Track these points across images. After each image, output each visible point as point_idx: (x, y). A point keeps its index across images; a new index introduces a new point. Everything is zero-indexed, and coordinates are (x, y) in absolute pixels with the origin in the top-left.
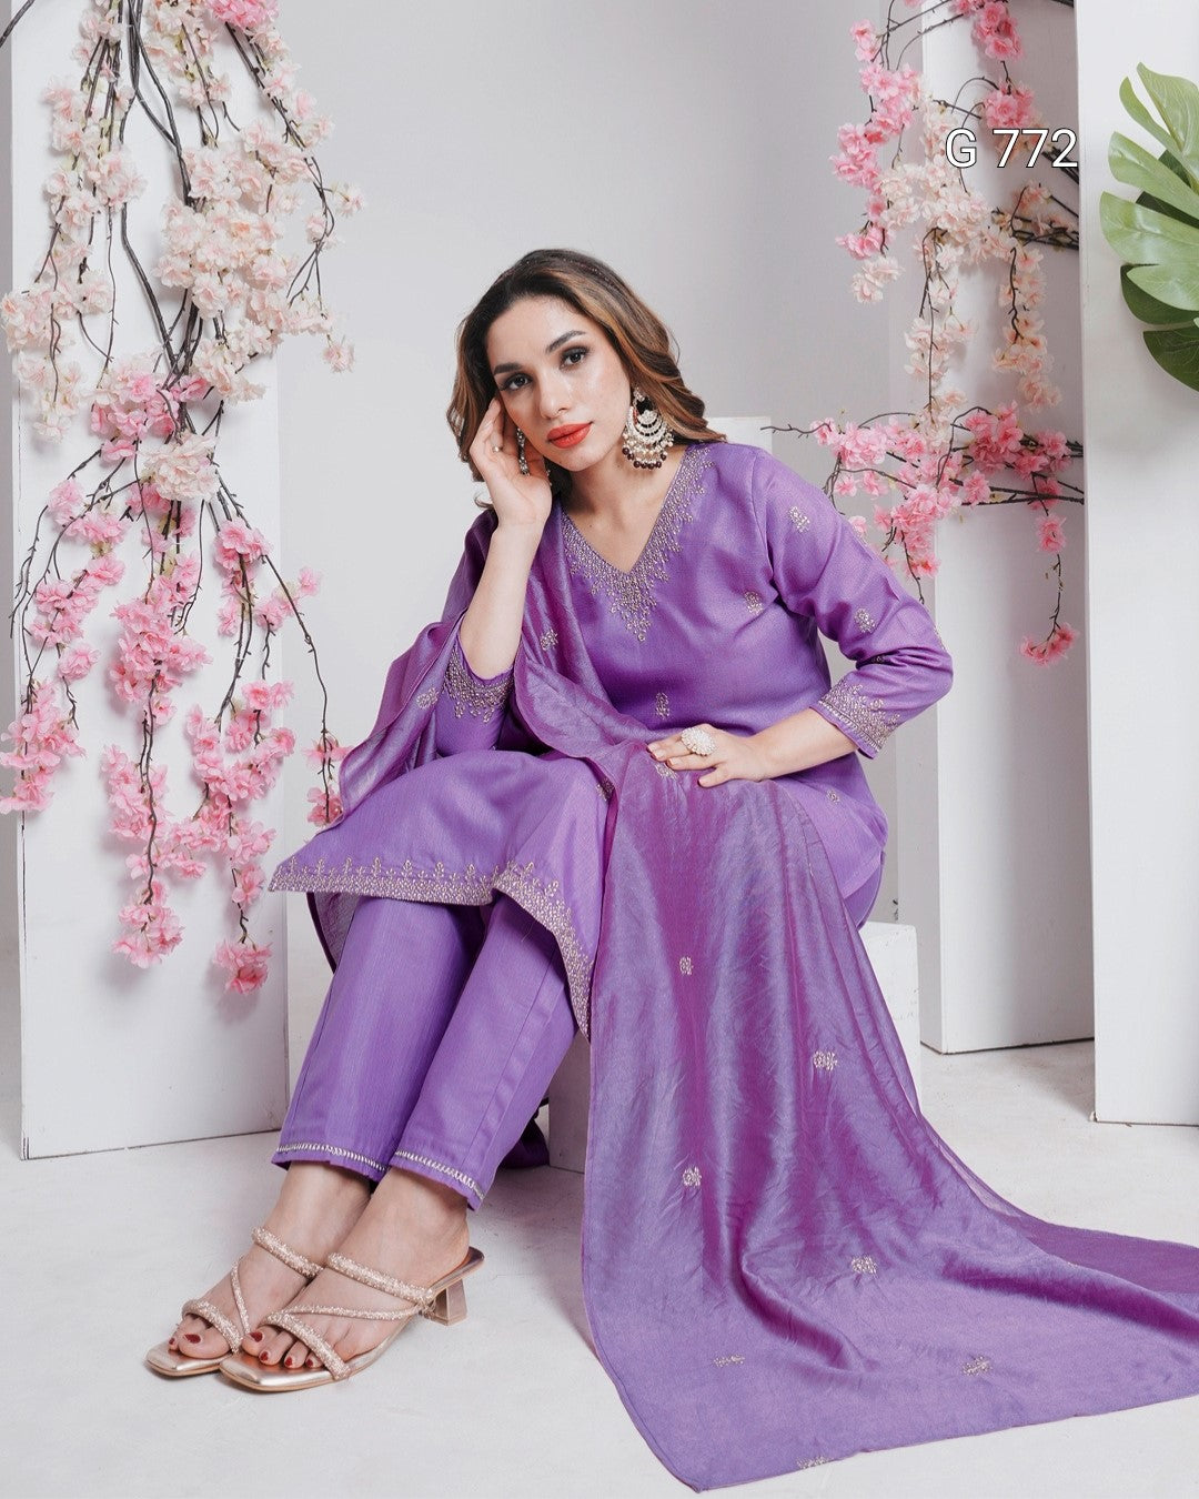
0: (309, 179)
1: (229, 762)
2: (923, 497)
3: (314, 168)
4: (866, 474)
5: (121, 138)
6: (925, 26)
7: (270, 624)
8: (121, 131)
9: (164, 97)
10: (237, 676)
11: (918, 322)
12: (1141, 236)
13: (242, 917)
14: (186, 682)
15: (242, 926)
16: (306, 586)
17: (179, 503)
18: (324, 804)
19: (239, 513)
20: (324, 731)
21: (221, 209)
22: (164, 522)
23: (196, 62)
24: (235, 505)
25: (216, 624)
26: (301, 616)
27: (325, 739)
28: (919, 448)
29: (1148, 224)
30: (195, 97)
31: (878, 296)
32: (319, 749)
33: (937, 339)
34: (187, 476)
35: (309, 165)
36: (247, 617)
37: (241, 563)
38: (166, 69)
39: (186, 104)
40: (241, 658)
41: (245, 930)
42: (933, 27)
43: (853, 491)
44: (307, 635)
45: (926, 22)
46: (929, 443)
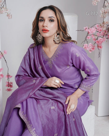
2: (101, 40)
4: (92, 35)
11: (103, 8)
16: (5, 52)
18: (8, 84)
20: (8, 74)
26: (4, 57)
28: (101, 30)
31: (96, 4)
32: (7, 76)
33: (105, 11)
43: (90, 38)
44: (5, 60)
46: (103, 29)
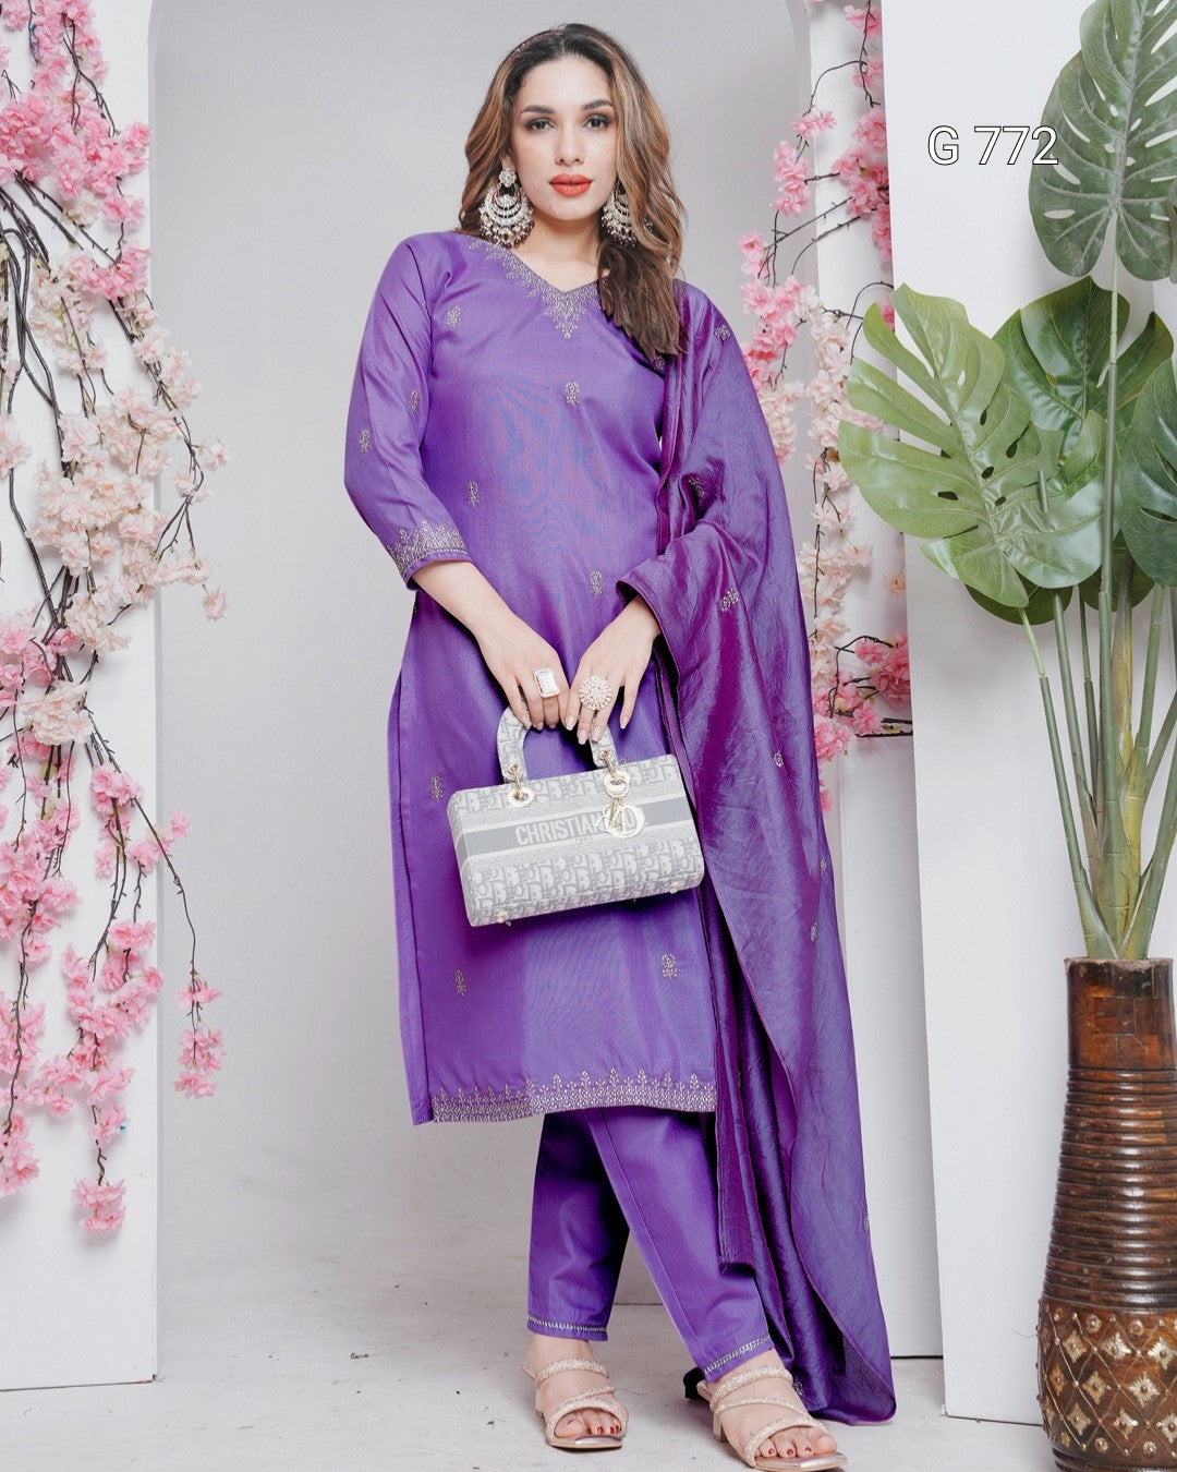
0: (178, 438)
1: (101, 1001)
3: (183, 426)
5: (9, 408)
6: (820, 232)
7: (141, 866)
8: (10, 401)
9: (45, 368)
10: (112, 917)
12: (877, 463)
13: (100, 1155)
14: (64, 922)
15: (100, 1164)
16: (178, 829)
17: (59, 747)
19: (111, 760)
20: (193, 972)
21: (89, 472)
22: (46, 768)
23: (74, 333)
24: (108, 750)
25: (92, 865)
26: (170, 858)
27: (193, 980)
29: (882, 452)
30: (72, 367)
32: (189, 991)
34: (59, 720)
35: (178, 425)
36: (121, 859)
37: (115, 806)
38: (49, 341)
39: (64, 372)
40: (117, 899)
41: (102, 1169)
42: (827, 233)
44: (176, 877)
45: (820, 229)
